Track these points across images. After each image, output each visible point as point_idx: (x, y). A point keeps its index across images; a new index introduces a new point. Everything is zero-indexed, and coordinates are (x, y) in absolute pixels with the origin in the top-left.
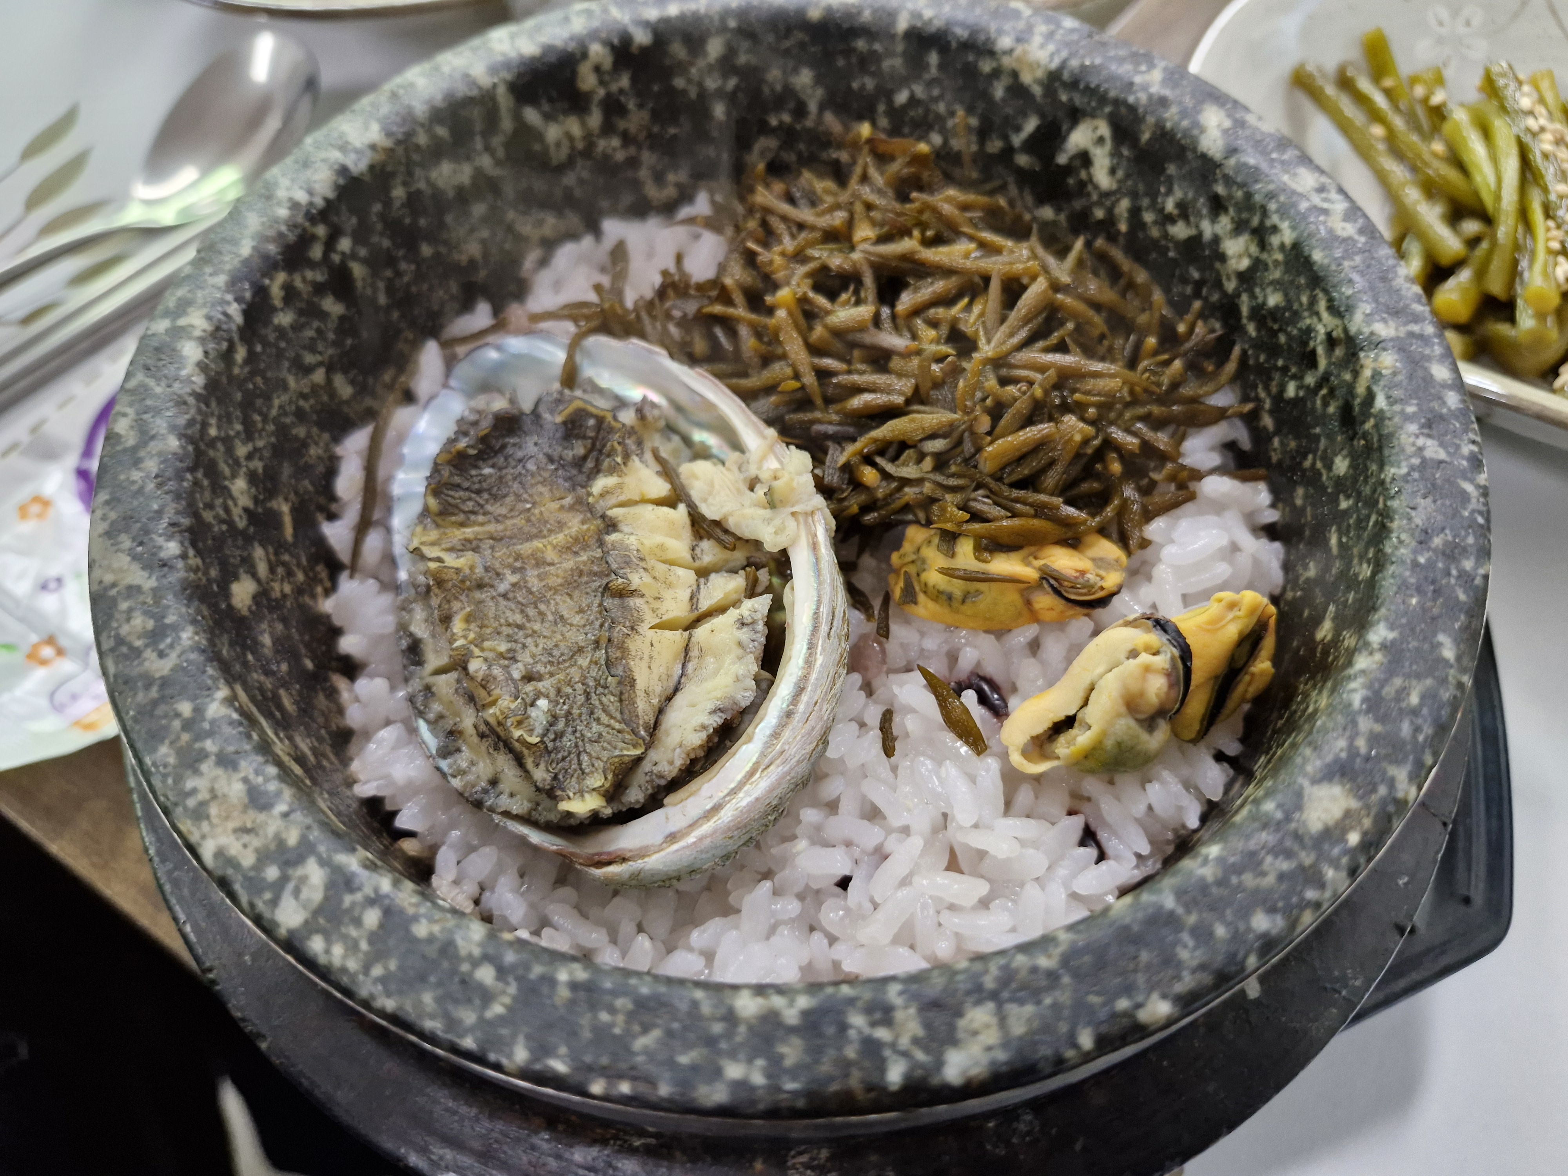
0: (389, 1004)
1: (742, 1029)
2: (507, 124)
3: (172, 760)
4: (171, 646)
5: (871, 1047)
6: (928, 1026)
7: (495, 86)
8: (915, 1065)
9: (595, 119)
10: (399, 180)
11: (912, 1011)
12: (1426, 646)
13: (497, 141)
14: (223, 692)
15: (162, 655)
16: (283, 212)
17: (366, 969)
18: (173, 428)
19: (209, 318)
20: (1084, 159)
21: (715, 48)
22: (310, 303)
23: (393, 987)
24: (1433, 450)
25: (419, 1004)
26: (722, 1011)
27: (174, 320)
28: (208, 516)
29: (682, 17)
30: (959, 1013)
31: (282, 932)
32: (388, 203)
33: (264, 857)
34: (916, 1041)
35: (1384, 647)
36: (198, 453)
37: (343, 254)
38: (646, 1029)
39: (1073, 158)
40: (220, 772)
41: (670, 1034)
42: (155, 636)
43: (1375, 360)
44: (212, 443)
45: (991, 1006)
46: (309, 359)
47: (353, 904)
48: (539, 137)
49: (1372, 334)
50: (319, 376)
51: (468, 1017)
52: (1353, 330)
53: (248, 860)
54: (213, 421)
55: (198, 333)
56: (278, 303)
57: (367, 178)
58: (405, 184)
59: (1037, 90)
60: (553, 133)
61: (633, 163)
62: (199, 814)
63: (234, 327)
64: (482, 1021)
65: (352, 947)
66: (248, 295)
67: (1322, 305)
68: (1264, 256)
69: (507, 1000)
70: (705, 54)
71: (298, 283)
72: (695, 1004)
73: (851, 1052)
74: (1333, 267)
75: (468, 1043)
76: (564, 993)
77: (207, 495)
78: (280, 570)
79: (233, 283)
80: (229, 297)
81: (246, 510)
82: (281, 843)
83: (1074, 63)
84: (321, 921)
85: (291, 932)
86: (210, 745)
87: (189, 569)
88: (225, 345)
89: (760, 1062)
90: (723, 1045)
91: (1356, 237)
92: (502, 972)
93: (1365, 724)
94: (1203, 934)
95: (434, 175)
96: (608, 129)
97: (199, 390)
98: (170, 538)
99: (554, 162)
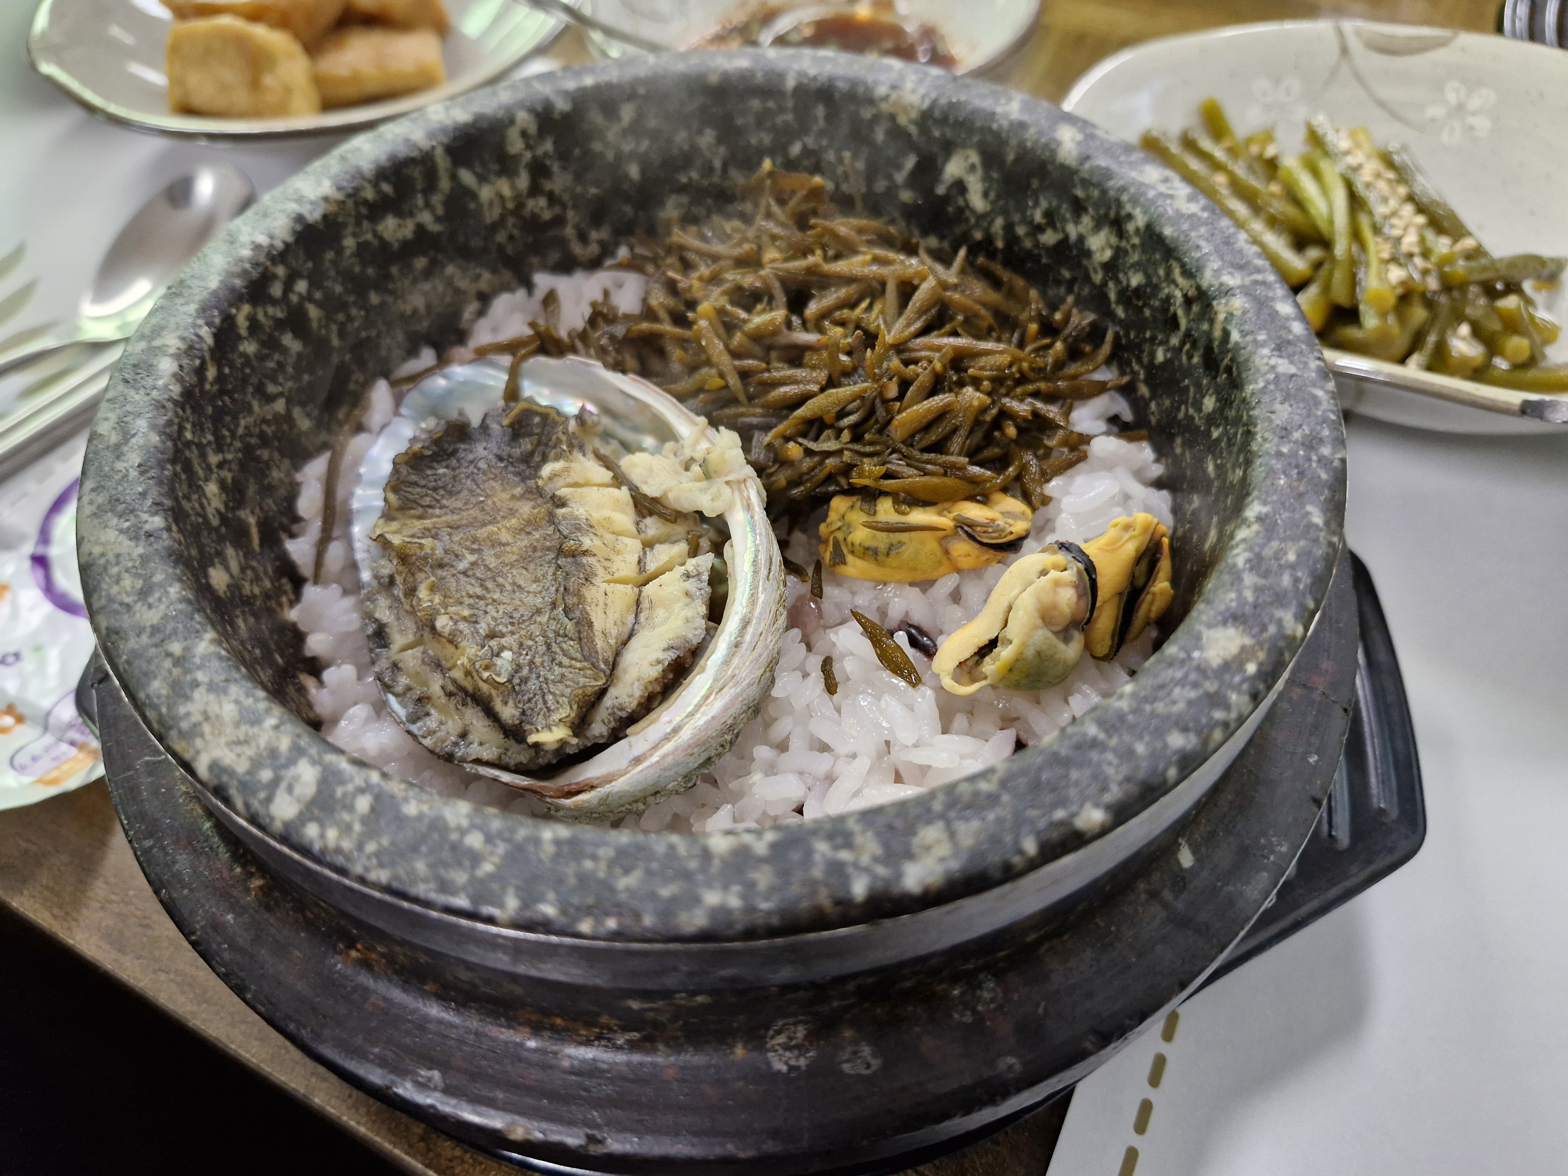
0: (382, 876)
1: (716, 862)
2: (445, 184)
3: (165, 692)
4: (160, 600)
5: (837, 869)
6: (886, 846)
7: (433, 147)
8: (877, 878)
9: (523, 181)
10: (350, 229)
11: (870, 835)
12: (1297, 516)
13: (437, 199)
14: (210, 635)
15: (151, 607)
16: (246, 253)
17: (360, 847)
18: (153, 428)
19: (183, 339)
20: (960, 187)
22: (271, 336)
23: (386, 860)
24: (1284, 366)
25: (412, 872)
26: (697, 850)
27: (150, 342)
28: (186, 505)
29: (597, 88)
30: (912, 833)
31: (278, 826)
32: (340, 251)
33: (256, 764)
34: (876, 859)
35: (1260, 519)
36: (177, 451)
37: (300, 294)
38: (627, 871)
39: (950, 188)
40: (212, 697)
41: (649, 873)
42: (144, 593)
43: (1226, 304)
44: (188, 444)
45: (940, 824)
46: (271, 388)
47: (345, 795)
48: (473, 195)
49: (1221, 285)
50: (280, 406)
51: (460, 877)
52: (1205, 284)
54: (188, 426)
55: (172, 351)
56: (243, 332)
57: (321, 227)
58: (355, 235)
59: (913, 130)
60: (486, 193)
61: (559, 221)
62: (194, 732)
63: (206, 347)
64: (473, 879)
65: (347, 829)
66: (217, 321)
67: (1177, 273)
68: (1124, 244)
69: (496, 859)
70: (619, 119)
71: (261, 317)
72: (672, 847)
73: (817, 873)
74: (1182, 238)
75: (462, 902)
76: (549, 849)
77: (185, 488)
78: (249, 573)
79: (203, 310)
80: (201, 322)
81: (218, 511)
82: (273, 751)
83: (943, 101)
84: (316, 811)
85: (287, 825)
86: (200, 676)
87: (173, 540)
88: (197, 362)
89: (736, 888)
90: (700, 877)
91: (1200, 214)
92: (489, 839)
93: (1249, 579)
94: (1125, 753)
95: (380, 228)
96: (535, 190)
97: (176, 397)
98: (153, 514)
99: (488, 221)
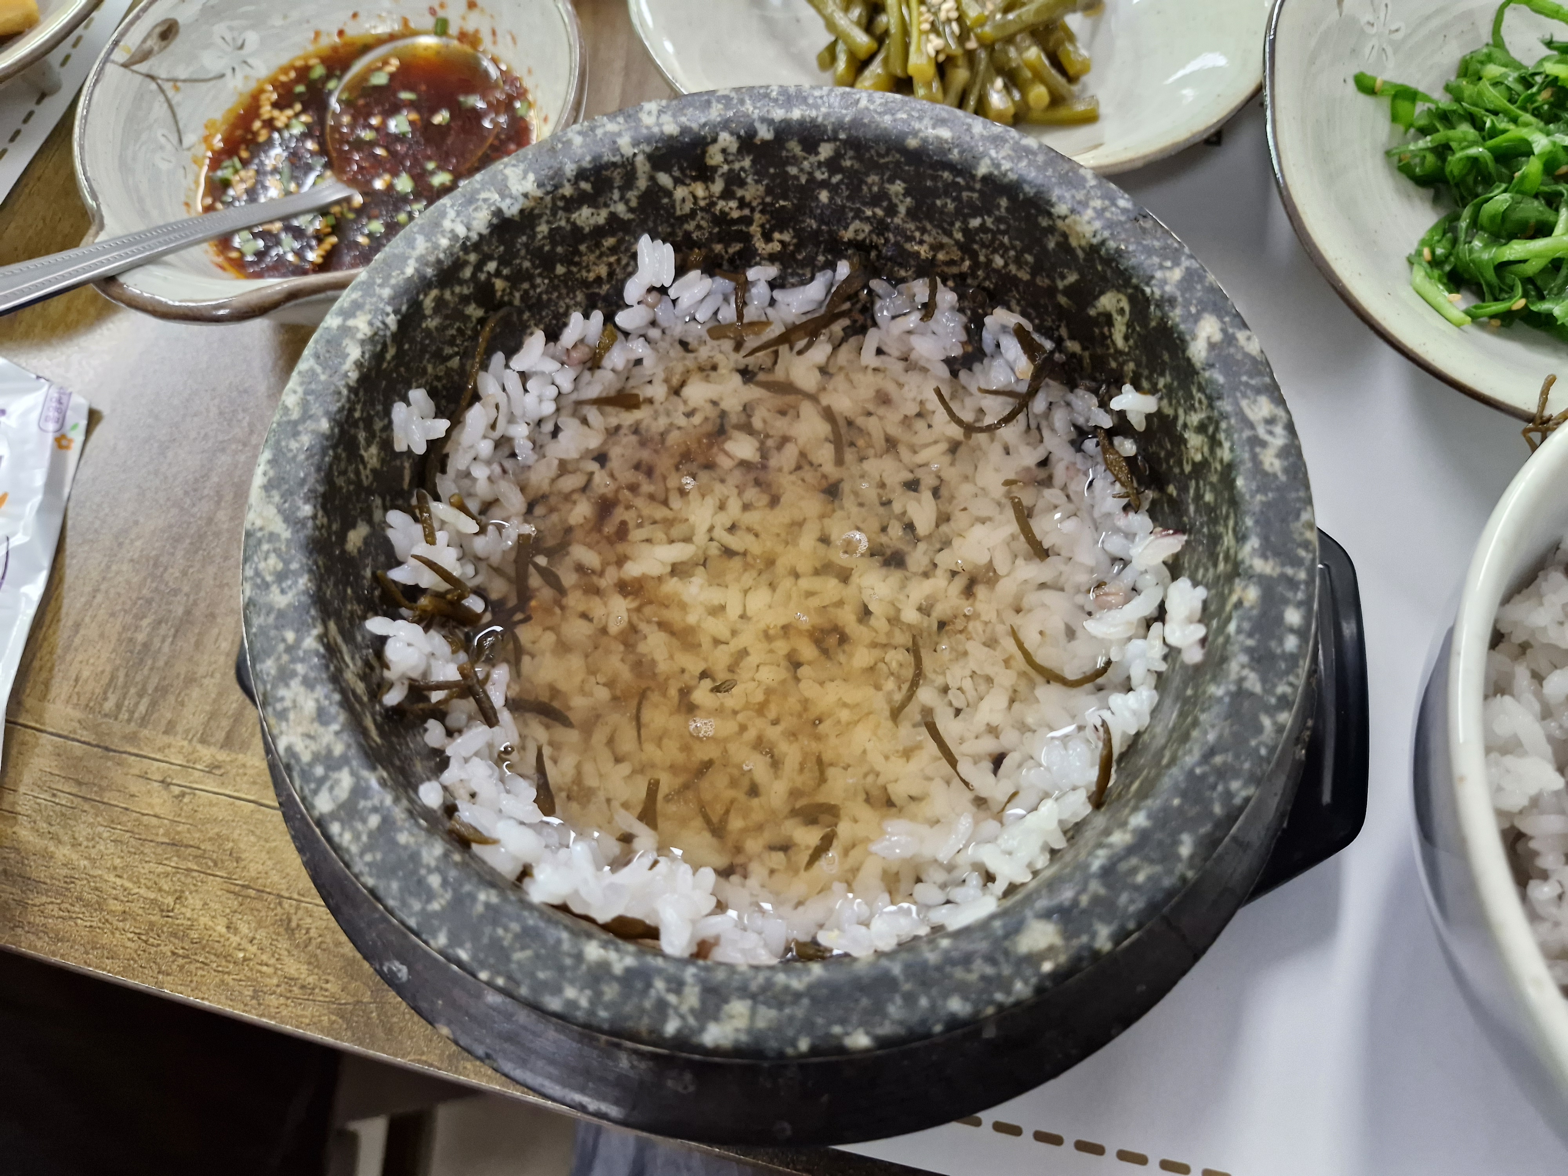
0: (370, 882)
1: (584, 967)
3: (273, 672)
4: (290, 587)
5: (662, 1006)
6: (703, 1002)
7: (636, 155)
8: (685, 1025)
9: (718, 187)
10: (545, 218)
11: (697, 989)
12: (1168, 841)
13: (632, 195)
14: (316, 631)
15: (283, 592)
16: (444, 242)
17: (362, 854)
18: (327, 413)
19: (371, 324)
20: (1108, 319)
21: (826, 151)
22: (455, 309)
23: (374, 871)
24: (1253, 683)
25: (388, 887)
26: (574, 951)
28: (340, 481)
30: (726, 1001)
31: (316, 813)
32: (533, 236)
33: (317, 758)
34: (692, 1011)
35: (1137, 830)
36: (342, 432)
37: (489, 273)
38: (523, 948)
39: (1099, 314)
40: (302, 690)
41: (537, 956)
42: (281, 577)
43: (1244, 590)
44: (355, 423)
45: (749, 1003)
46: (448, 351)
47: (365, 808)
48: (669, 194)
49: (1249, 565)
50: (453, 360)
51: (417, 906)
52: (1242, 555)
53: (306, 757)
54: (359, 407)
55: (360, 336)
56: (428, 312)
57: (517, 219)
58: (548, 222)
59: (1080, 254)
60: (680, 192)
61: (748, 221)
62: (282, 715)
63: (388, 333)
64: (423, 910)
65: (357, 837)
66: (404, 308)
67: (1231, 523)
68: (1210, 460)
69: (443, 902)
70: (817, 154)
71: (447, 295)
72: (559, 942)
73: (648, 1004)
74: (1247, 497)
75: (412, 922)
76: (480, 908)
77: (343, 465)
79: (395, 296)
80: (389, 309)
81: (372, 469)
82: (329, 751)
83: (1112, 244)
84: (342, 813)
85: (323, 814)
86: (300, 668)
87: (316, 527)
88: (379, 348)
89: (588, 992)
90: (569, 974)
91: (1278, 475)
92: (445, 883)
93: (1096, 887)
94: (910, 999)
95: (574, 216)
96: (727, 194)
97: (351, 383)
98: (307, 500)
99: (678, 213)
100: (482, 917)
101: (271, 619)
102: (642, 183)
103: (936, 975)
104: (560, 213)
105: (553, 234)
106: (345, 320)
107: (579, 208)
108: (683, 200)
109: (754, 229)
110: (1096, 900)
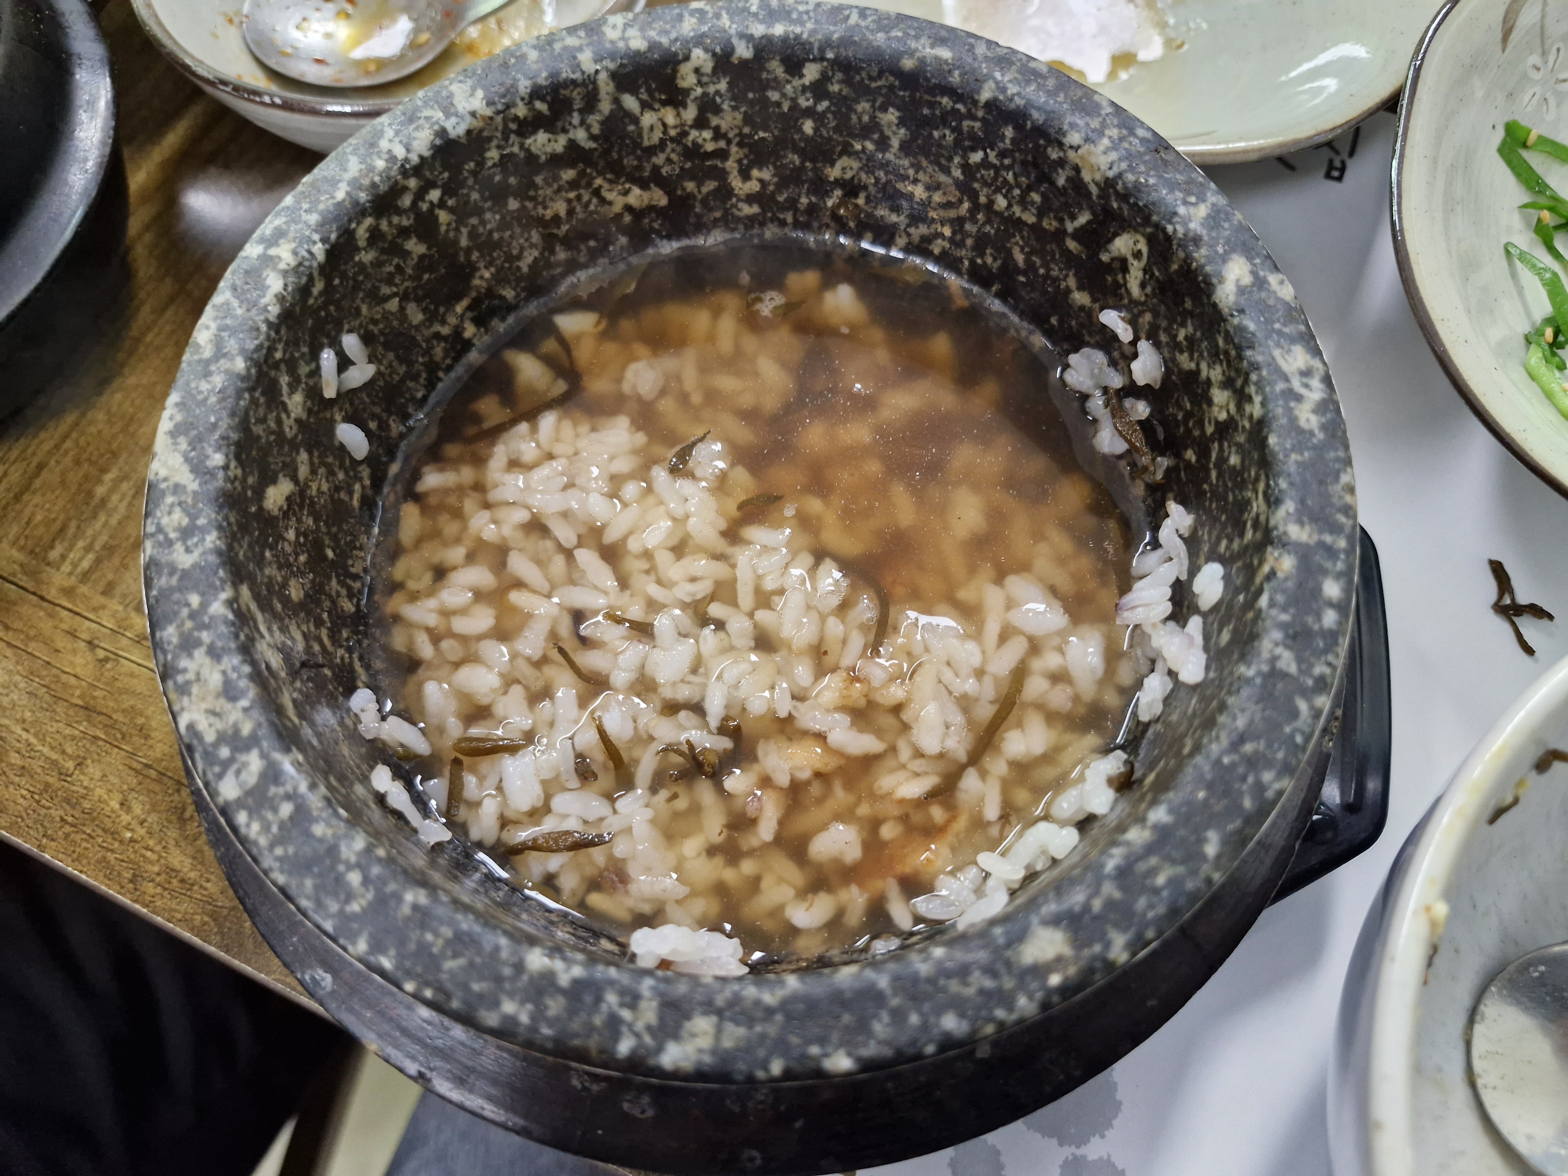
0: (281, 879)
1: (525, 978)
3: (175, 640)
4: (196, 545)
5: (614, 1024)
6: (661, 1018)
7: (598, 72)
8: (641, 1045)
9: (690, 113)
10: (495, 143)
11: (654, 1004)
12: (1193, 838)
13: (594, 120)
14: (226, 594)
15: (188, 550)
16: (380, 164)
17: (272, 846)
18: (242, 351)
19: (295, 253)
20: (1123, 264)
21: (811, 72)
22: (393, 244)
23: (286, 867)
24: (1287, 662)
25: (301, 885)
26: (515, 959)
28: (258, 430)
30: (688, 1017)
31: (220, 800)
32: (481, 164)
33: (222, 738)
34: (649, 1028)
35: (1156, 827)
36: (261, 373)
37: (431, 202)
38: (455, 956)
39: (1113, 259)
40: (207, 660)
41: (471, 964)
42: (186, 533)
43: (1276, 559)
44: (276, 366)
45: (714, 1019)
46: (386, 291)
47: (276, 795)
48: (634, 120)
49: (1285, 533)
50: (392, 304)
51: (334, 906)
52: (1272, 523)
53: (210, 737)
54: (280, 347)
55: (282, 266)
56: (362, 243)
57: (463, 141)
58: (499, 147)
59: (1094, 190)
60: (648, 119)
61: (723, 154)
62: (184, 690)
63: (315, 264)
64: (341, 913)
65: (266, 827)
66: (333, 236)
67: (1261, 486)
68: (1237, 418)
69: (364, 902)
70: (801, 76)
71: (384, 225)
72: (497, 949)
73: (598, 1021)
74: (1281, 456)
75: (328, 926)
76: (406, 910)
77: (261, 412)
78: (321, 471)
79: (323, 223)
80: (316, 237)
81: (298, 421)
82: (237, 731)
83: (1130, 177)
84: (250, 800)
85: (227, 803)
86: (206, 636)
87: (227, 479)
88: (304, 280)
89: (529, 1007)
90: (507, 986)
91: (1317, 431)
92: (366, 881)
93: (1108, 888)
94: (898, 1016)
95: (528, 141)
96: (700, 123)
97: (271, 319)
98: (218, 449)
99: (646, 143)
100: (408, 919)
101: (174, 581)
102: (605, 107)
103: (929, 988)
104: (513, 137)
105: (505, 160)
106: (266, 248)
107: (534, 132)
108: (652, 128)
109: (731, 165)
110: (1110, 904)
